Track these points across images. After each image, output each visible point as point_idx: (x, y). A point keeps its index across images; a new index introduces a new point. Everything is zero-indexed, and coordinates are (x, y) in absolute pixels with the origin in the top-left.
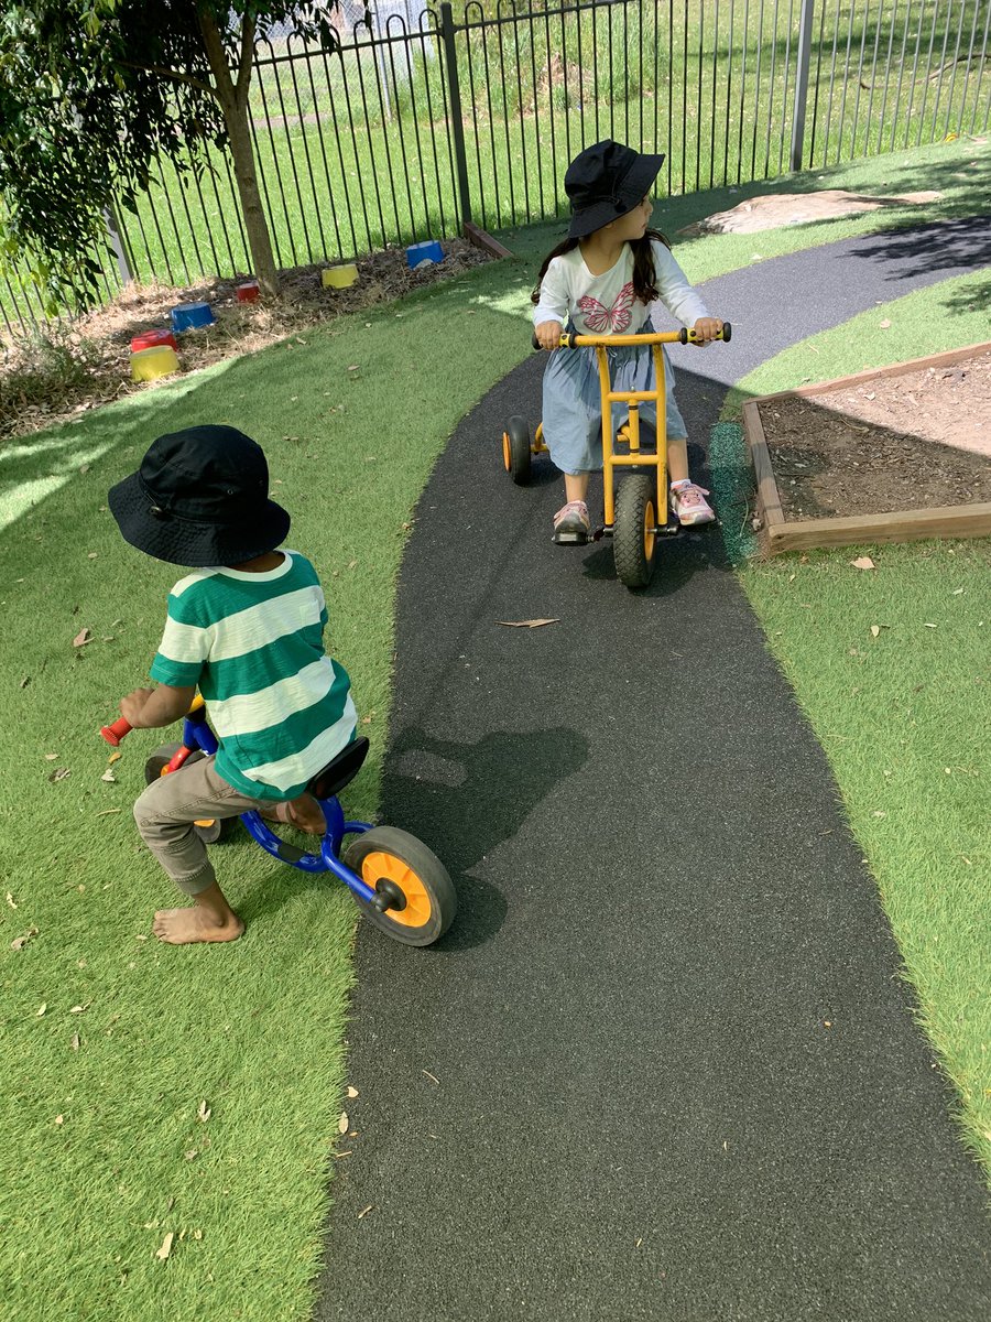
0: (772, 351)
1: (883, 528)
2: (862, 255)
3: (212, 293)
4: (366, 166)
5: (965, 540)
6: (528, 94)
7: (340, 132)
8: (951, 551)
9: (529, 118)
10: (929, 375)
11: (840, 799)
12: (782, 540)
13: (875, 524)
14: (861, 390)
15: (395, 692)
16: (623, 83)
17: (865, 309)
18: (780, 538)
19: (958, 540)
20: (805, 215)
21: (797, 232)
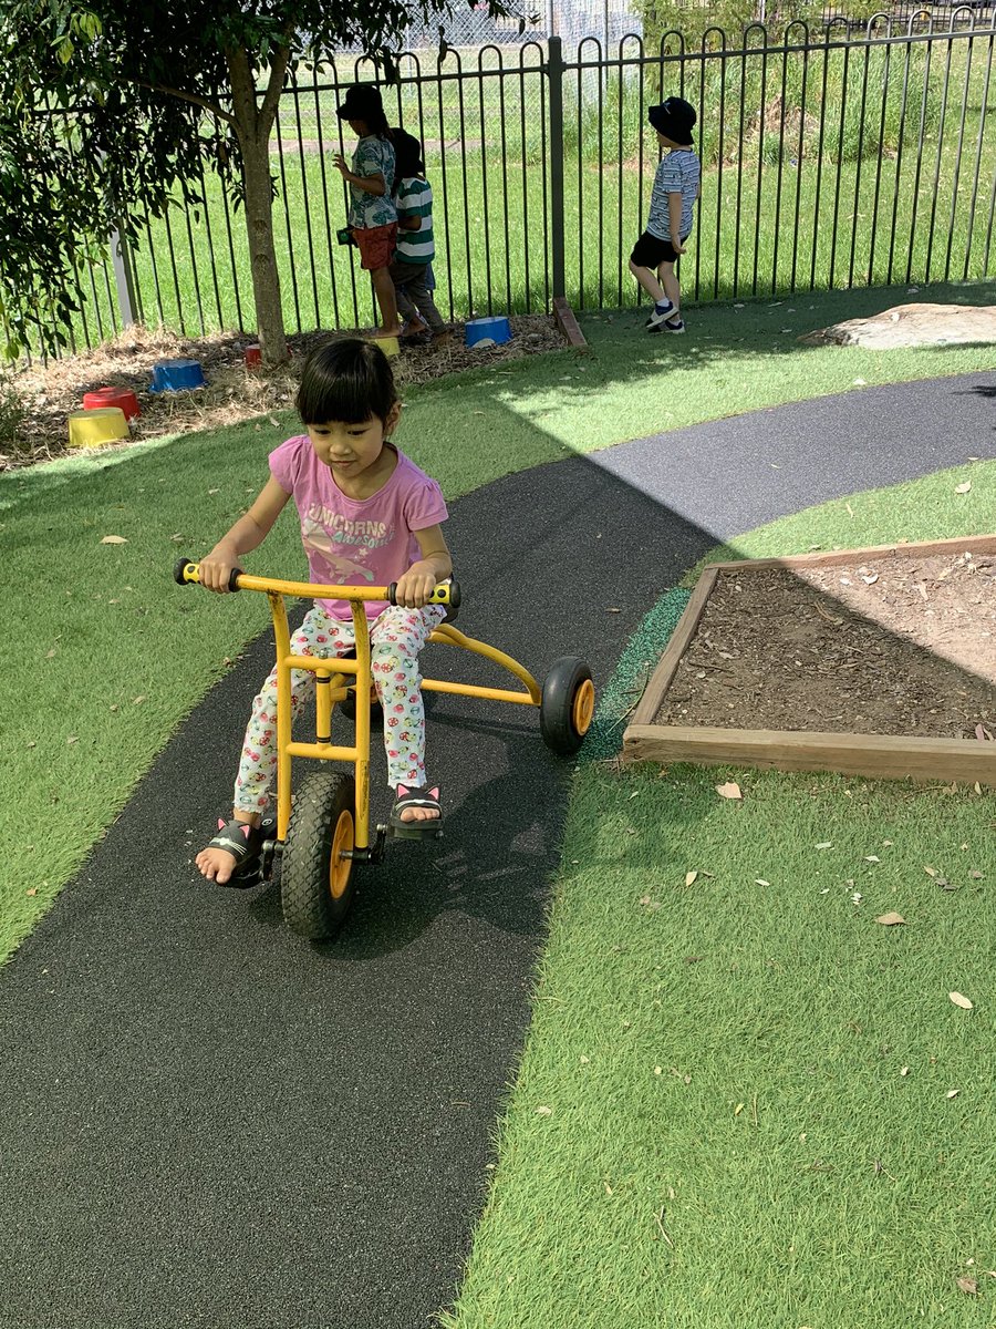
0: (798, 505)
1: (764, 748)
2: (986, 394)
3: (223, 348)
4: (496, 210)
5: (873, 780)
6: (731, 140)
7: (488, 166)
8: (848, 792)
9: (730, 171)
10: (961, 561)
11: (513, 1083)
12: (637, 745)
13: (754, 742)
14: (863, 570)
15: (88, 863)
16: (857, 137)
17: (948, 465)
18: (635, 742)
19: (862, 779)
20: (959, 334)
21: (931, 355)
